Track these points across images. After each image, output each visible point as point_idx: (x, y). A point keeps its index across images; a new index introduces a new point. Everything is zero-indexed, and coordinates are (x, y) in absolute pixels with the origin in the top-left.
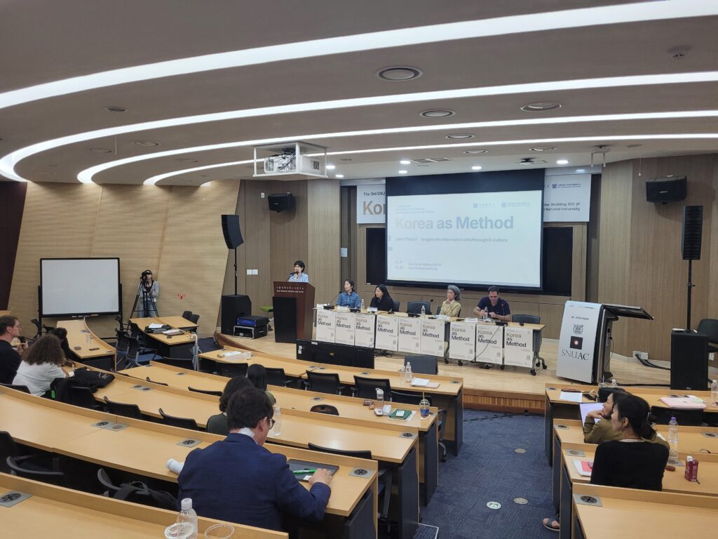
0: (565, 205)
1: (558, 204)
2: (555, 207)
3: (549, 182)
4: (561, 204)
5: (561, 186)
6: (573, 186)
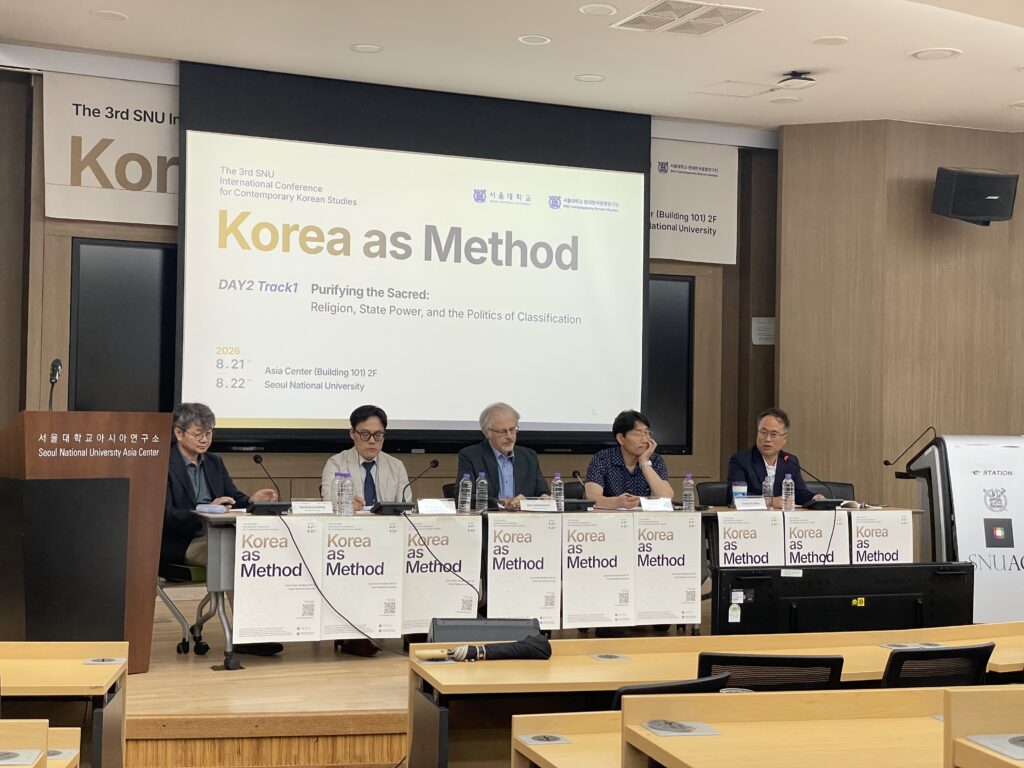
0: (686, 218)
4: (677, 216)
5: (677, 169)
6: (701, 172)
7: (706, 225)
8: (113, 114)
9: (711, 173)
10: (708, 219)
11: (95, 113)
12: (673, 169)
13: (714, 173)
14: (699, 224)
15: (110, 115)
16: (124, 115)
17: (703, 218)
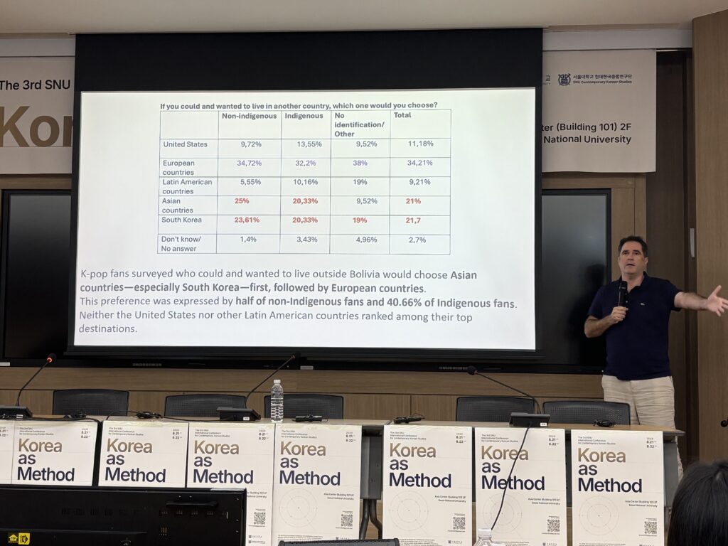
0: (594, 129)
1: (574, 127)
2: (566, 133)
3: (553, 67)
4: (582, 127)
5: (582, 79)
6: (611, 80)
7: (618, 133)
8: (29, 85)
9: (624, 79)
10: (619, 127)
11: (16, 86)
12: (577, 80)
13: (628, 79)
14: (609, 133)
15: (27, 87)
16: (38, 86)
17: (614, 126)
